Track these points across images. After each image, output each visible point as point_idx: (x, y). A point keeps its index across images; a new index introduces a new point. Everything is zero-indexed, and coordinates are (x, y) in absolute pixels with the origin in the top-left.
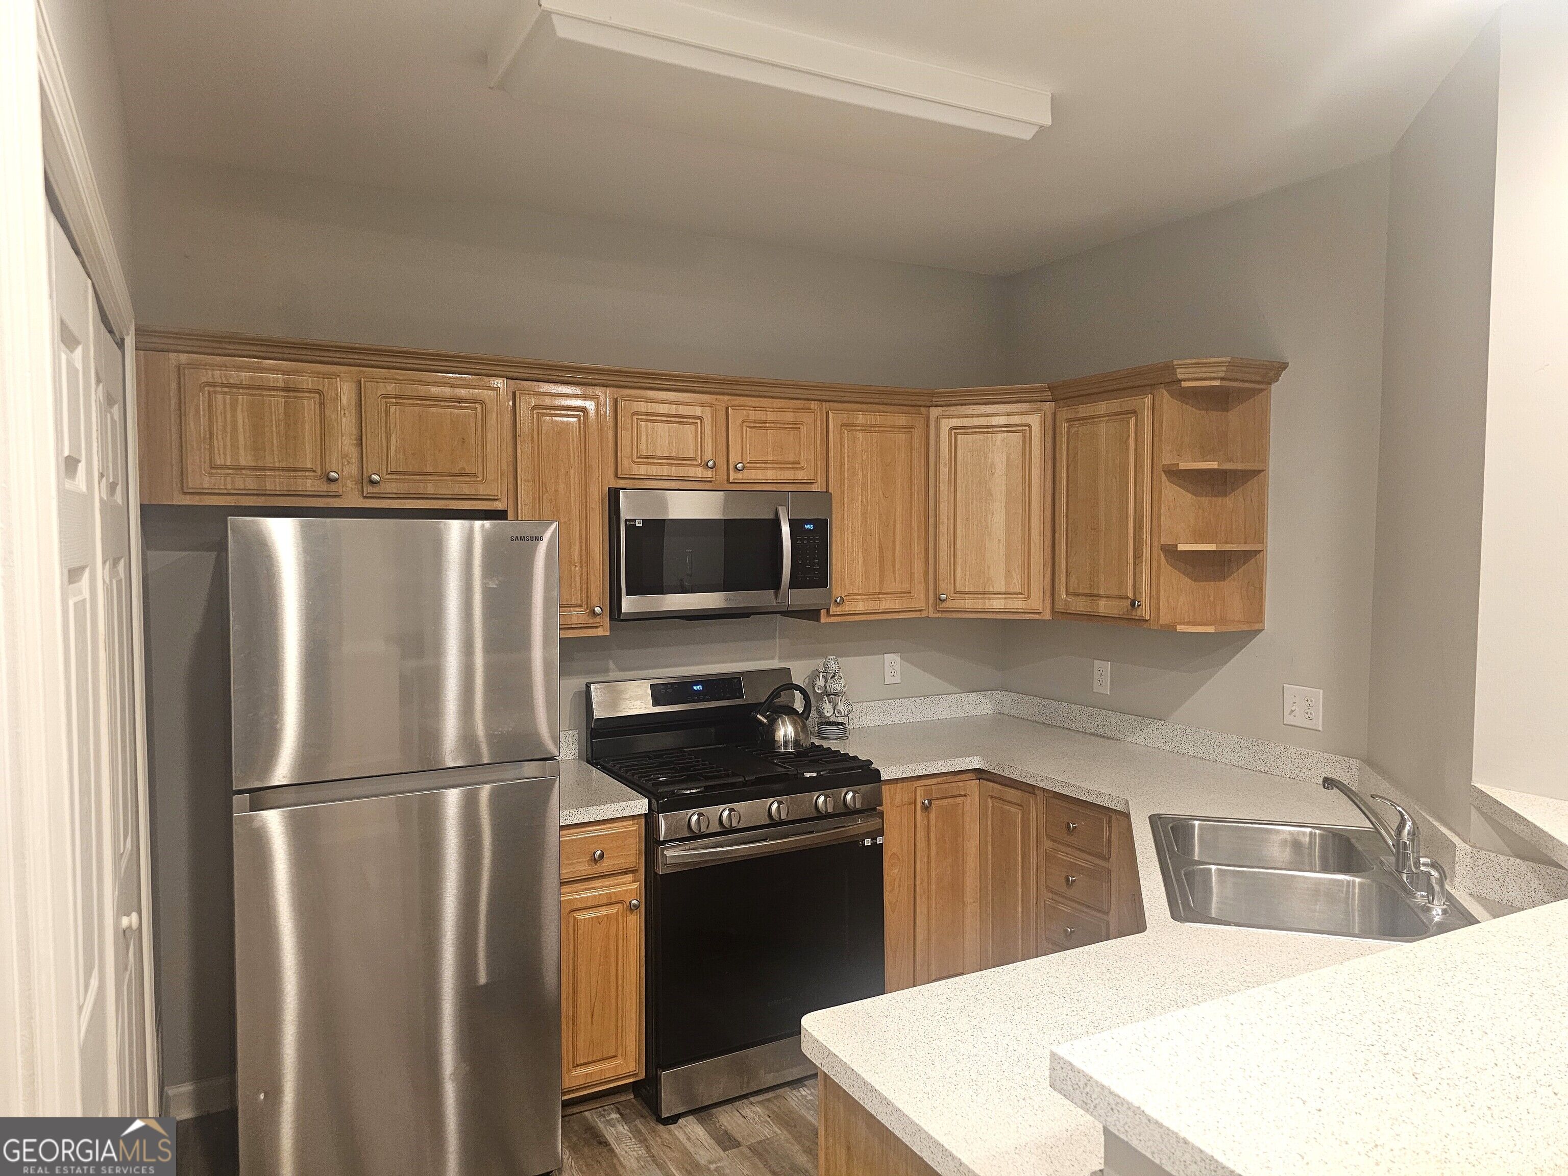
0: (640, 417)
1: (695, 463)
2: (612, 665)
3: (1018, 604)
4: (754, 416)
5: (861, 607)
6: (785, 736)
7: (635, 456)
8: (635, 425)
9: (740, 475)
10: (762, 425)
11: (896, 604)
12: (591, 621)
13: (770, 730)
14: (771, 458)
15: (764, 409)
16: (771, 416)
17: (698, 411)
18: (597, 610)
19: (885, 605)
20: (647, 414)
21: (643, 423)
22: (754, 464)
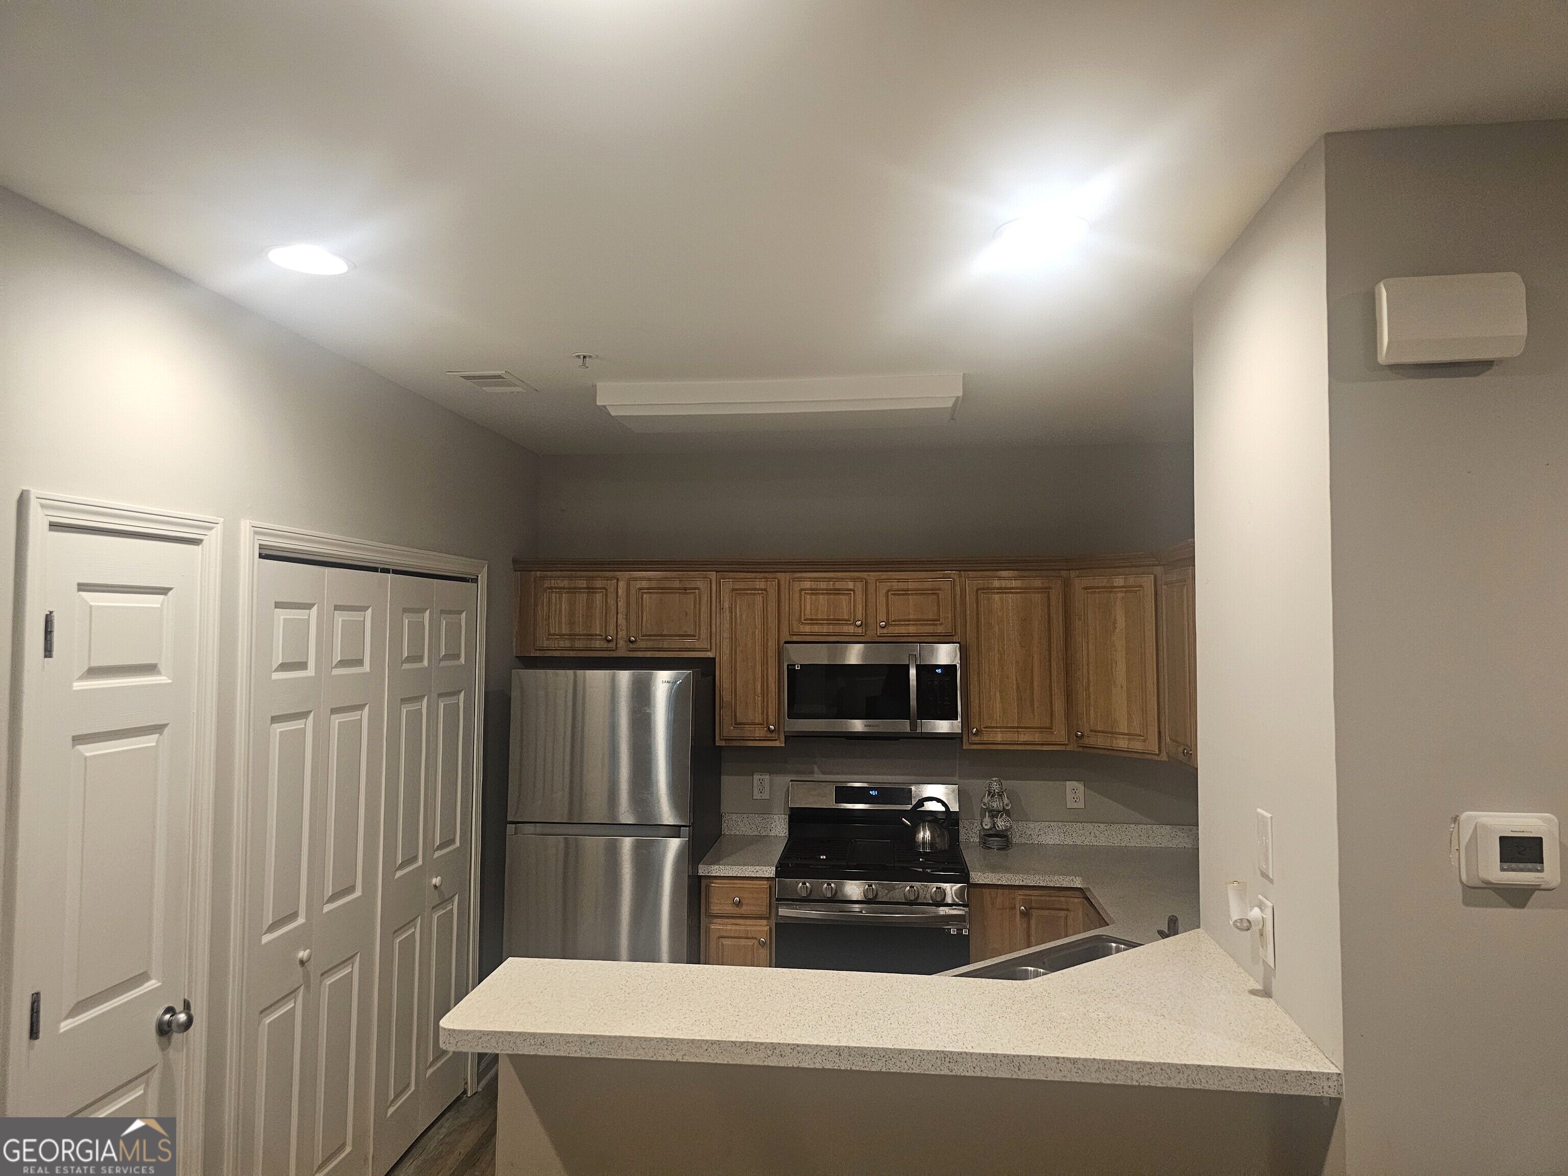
0: (807, 592)
1: (850, 622)
2: (816, 769)
3: (1138, 746)
4: (895, 585)
5: (999, 737)
6: (923, 838)
7: (803, 619)
8: (803, 598)
9: (885, 631)
10: (905, 592)
11: (1037, 737)
12: (769, 735)
13: (914, 831)
14: (911, 617)
15: (906, 581)
16: (911, 585)
17: (851, 585)
18: (772, 727)
19: (1023, 738)
20: (812, 589)
21: (808, 597)
22: (899, 622)
